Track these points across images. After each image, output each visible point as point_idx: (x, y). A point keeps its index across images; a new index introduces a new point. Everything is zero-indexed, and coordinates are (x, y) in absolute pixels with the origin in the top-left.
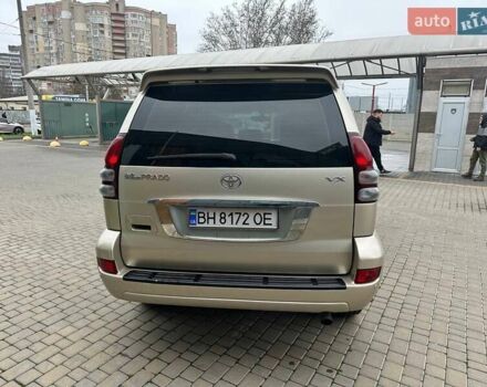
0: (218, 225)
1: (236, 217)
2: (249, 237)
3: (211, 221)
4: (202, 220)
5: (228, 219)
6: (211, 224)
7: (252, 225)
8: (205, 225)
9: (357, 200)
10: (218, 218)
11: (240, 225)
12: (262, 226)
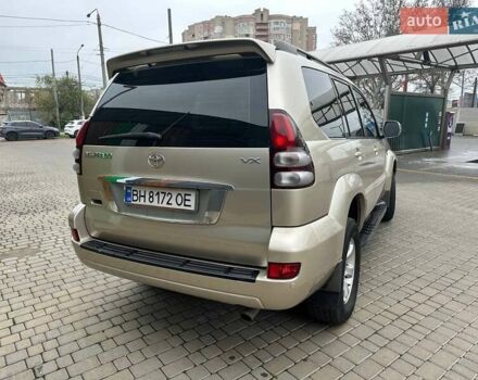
0: (148, 203)
1: (161, 196)
2: (173, 218)
3: (142, 199)
4: (135, 198)
5: (156, 198)
6: (142, 202)
7: (174, 206)
8: (138, 202)
9: (273, 185)
10: (147, 197)
11: (165, 205)
12: (182, 207)
